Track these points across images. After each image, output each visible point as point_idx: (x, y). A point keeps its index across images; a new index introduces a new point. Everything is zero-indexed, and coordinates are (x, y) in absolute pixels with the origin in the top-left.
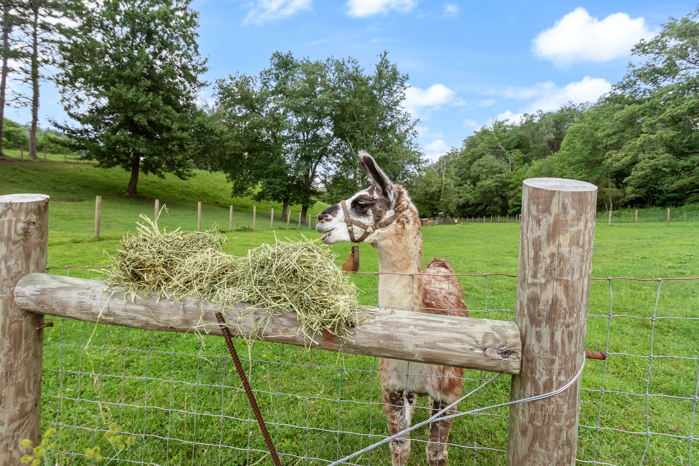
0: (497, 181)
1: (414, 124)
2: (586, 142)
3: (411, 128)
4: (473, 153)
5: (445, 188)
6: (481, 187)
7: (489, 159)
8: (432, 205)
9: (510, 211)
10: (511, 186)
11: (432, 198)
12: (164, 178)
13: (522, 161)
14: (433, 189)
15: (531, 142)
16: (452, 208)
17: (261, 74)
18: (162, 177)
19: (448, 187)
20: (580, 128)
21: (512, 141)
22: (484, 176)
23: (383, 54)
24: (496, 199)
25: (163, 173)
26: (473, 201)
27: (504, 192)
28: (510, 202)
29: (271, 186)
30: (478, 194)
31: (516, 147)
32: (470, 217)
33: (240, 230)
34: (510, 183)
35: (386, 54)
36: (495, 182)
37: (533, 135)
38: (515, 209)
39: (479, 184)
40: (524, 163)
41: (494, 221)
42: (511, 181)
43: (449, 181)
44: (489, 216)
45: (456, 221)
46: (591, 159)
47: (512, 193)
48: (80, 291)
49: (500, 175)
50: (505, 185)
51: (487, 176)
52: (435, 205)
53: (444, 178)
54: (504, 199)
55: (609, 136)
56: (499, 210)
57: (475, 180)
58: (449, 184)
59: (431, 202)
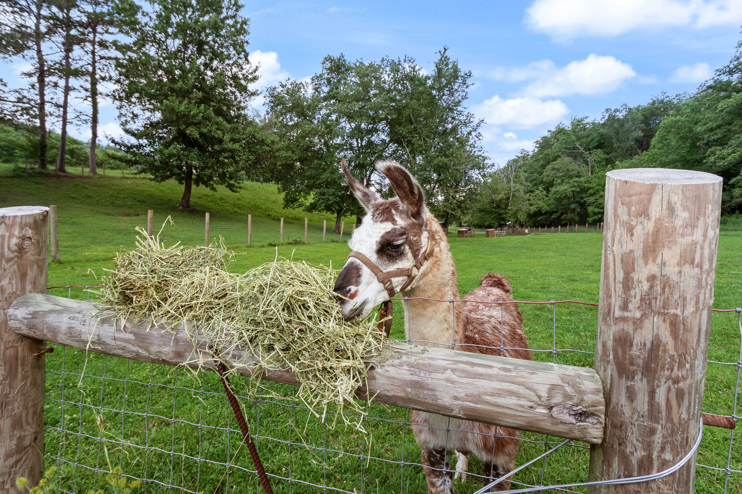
0: (575, 186)
1: (478, 125)
2: (684, 139)
3: (475, 130)
4: (547, 155)
5: (514, 195)
6: (556, 193)
7: (565, 161)
8: (499, 214)
9: (590, 220)
10: (591, 191)
11: (498, 207)
12: (216, 191)
13: (604, 163)
14: (500, 196)
15: (614, 140)
16: (522, 217)
17: (313, 80)
18: (214, 189)
19: (516, 194)
20: (677, 122)
21: (592, 140)
22: (559, 181)
23: (443, 51)
24: (573, 206)
25: (215, 185)
26: (546, 208)
27: (582, 198)
28: (590, 209)
29: (324, 197)
30: (552, 201)
31: (597, 147)
32: (543, 226)
33: (292, 244)
34: (589, 188)
35: (445, 50)
36: (572, 187)
37: (617, 133)
38: (596, 217)
39: (553, 190)
40: (607, 165)
41: (571, 231)
42: (590, 185)
43: (519, 188)
44: (565, 225)
45: (527, 231)
46: (689, 157)
47: (592, 199)
48: (71, 315)
49: (577, 179)
50: (584, 190)
51: (563, 181)
52: (502, 214)
53: (512, 184)
54: (583, 205)
55: (711, 130)
56: (577, 218)
57: (548, 186)
58: (518, 191)
59: (497, 210)
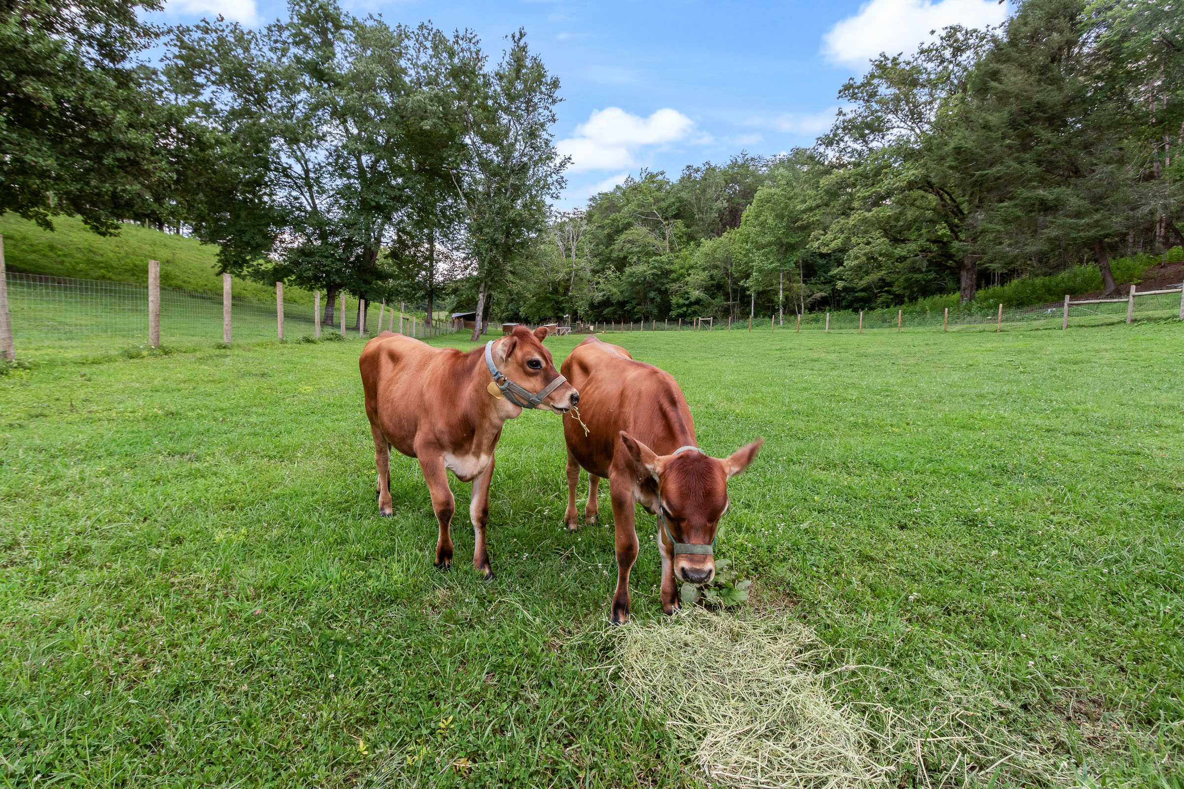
0: (655, 268)
1: (562, 165)
2: (780, 217)
3: (557, 171)
4: (613, 220)
5: (576, 275)
6: (631, 275)
7: (639, 231)
8: (557, 303)
9: (673, 314)
10: (673, 275)
11: (555, 291)
12: (52, 229)
13: (685, 239)
14: (561, 276)
15: (695, 210)
16: (582, 308)
18: (48, 225)
19: (581, 273)
20: (773, 195)
21: (669, 206)
22: (635, 259)
23: (517, 36)
24: (652, 294)
25: (50, 217)
26: (617, 297)
27: (663, 284)
28: (674, 300)
30: (625, 287)
31: (676, 216)
32: (608, 322)
34: (671, 272)
35: (522, 35)
36: (652, 268)
37: (698, 200)
38: (680, 311)
39: (628, 270)
40: (688, 243)
41: (649, 328)
42: (672, 267)
43: (584, 264)
44: (637, 321)
45: (592, 328)
46: (785, 241)
47: (675, 286)
49: (658, 258)
50: (666, 273)
51: (639, 259)
52: (562, 302)
53: (574, 258)
54: (664, 293)
55: (811, 209)
56: (655, 311)
57: (621, 264)
58: (583, 269)
59: (555, 297)
